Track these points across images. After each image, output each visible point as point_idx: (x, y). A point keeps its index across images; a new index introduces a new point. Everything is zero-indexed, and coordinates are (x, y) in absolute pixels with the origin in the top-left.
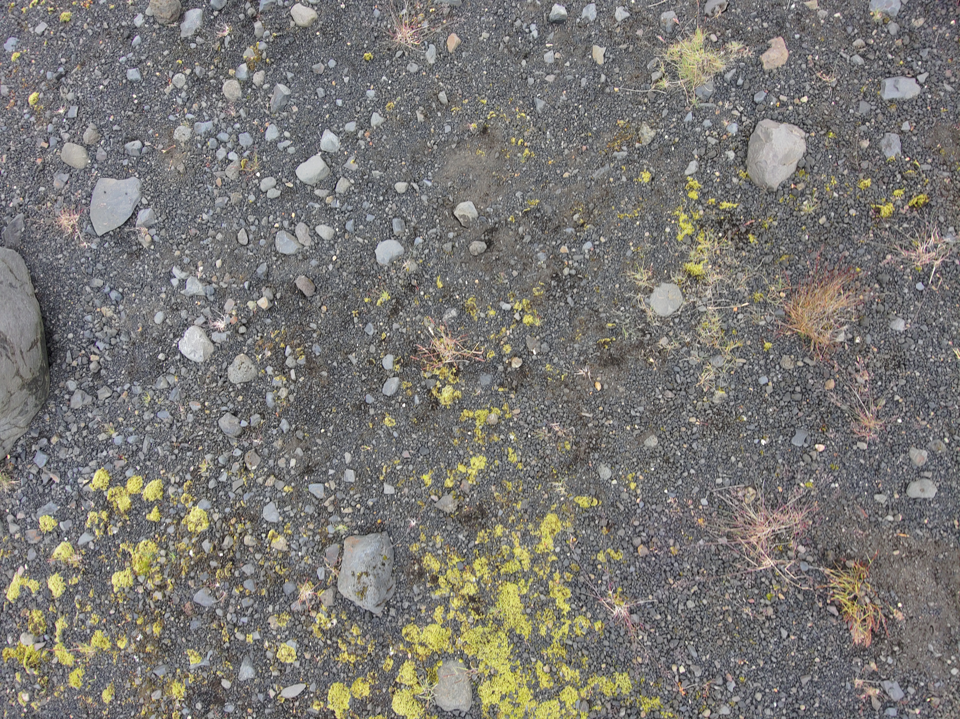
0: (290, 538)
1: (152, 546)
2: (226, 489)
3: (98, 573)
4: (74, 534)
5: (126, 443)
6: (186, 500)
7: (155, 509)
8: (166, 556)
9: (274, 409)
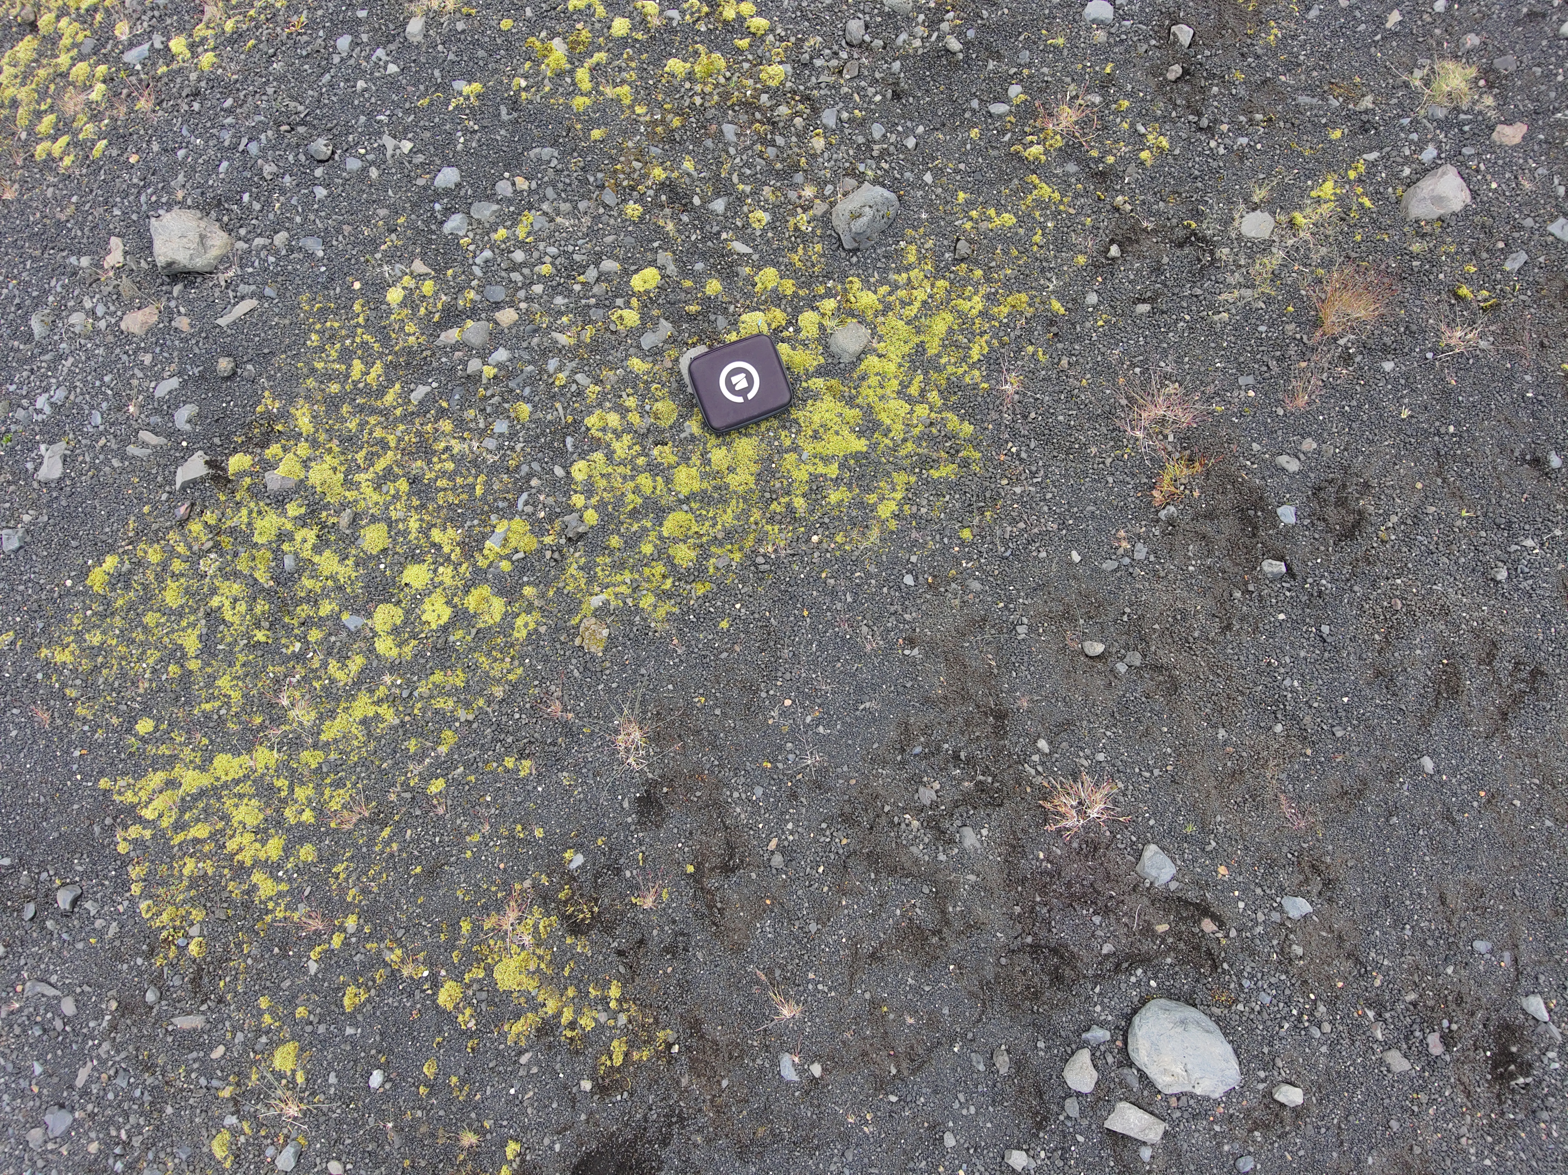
0: (829, 146)
1: (722, 63)
2: (813, 73)
3: (662, 47)
6: (778, 53)
7: (748, 40)
8: (728, 79)
9: (899, 48)
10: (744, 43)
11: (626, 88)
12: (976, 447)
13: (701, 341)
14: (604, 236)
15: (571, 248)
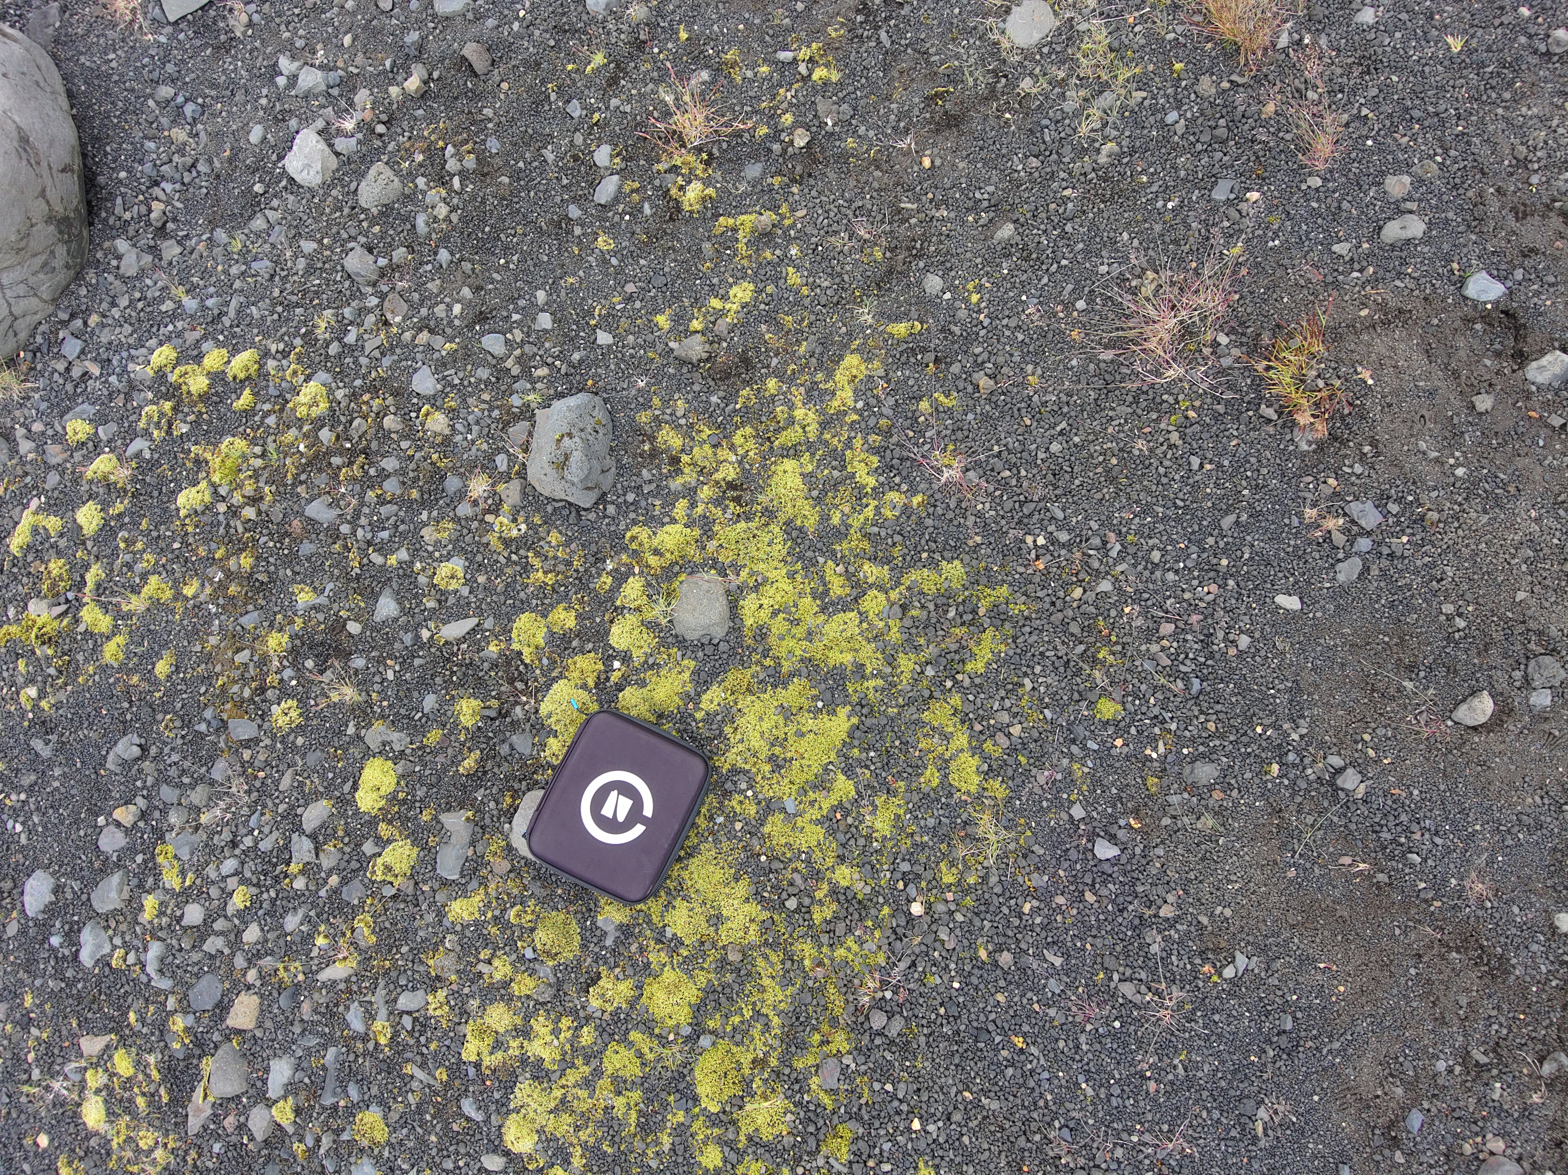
0: (453, 414)
1: (240, 444)
2: (356, 354)
3: (155, 494)
4: (119, 442)
5: (204, 308)
6: (295, 373)
7: (247, 391)
8: (263, 455)
9: (428, 237)
10: (245, 399)
11: (153, 580)
12: (992, 584)
13: (517, 795)
14: (277, 783)
15: (248, 842)
